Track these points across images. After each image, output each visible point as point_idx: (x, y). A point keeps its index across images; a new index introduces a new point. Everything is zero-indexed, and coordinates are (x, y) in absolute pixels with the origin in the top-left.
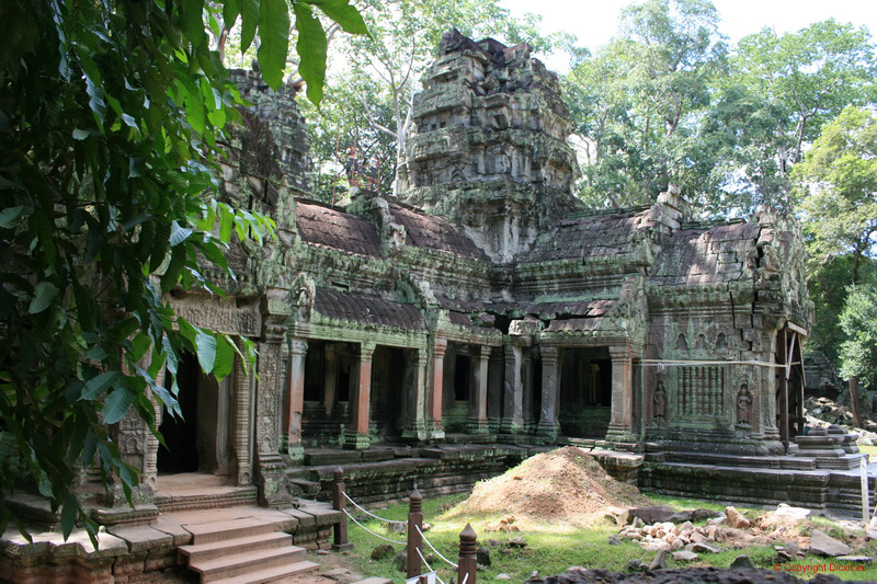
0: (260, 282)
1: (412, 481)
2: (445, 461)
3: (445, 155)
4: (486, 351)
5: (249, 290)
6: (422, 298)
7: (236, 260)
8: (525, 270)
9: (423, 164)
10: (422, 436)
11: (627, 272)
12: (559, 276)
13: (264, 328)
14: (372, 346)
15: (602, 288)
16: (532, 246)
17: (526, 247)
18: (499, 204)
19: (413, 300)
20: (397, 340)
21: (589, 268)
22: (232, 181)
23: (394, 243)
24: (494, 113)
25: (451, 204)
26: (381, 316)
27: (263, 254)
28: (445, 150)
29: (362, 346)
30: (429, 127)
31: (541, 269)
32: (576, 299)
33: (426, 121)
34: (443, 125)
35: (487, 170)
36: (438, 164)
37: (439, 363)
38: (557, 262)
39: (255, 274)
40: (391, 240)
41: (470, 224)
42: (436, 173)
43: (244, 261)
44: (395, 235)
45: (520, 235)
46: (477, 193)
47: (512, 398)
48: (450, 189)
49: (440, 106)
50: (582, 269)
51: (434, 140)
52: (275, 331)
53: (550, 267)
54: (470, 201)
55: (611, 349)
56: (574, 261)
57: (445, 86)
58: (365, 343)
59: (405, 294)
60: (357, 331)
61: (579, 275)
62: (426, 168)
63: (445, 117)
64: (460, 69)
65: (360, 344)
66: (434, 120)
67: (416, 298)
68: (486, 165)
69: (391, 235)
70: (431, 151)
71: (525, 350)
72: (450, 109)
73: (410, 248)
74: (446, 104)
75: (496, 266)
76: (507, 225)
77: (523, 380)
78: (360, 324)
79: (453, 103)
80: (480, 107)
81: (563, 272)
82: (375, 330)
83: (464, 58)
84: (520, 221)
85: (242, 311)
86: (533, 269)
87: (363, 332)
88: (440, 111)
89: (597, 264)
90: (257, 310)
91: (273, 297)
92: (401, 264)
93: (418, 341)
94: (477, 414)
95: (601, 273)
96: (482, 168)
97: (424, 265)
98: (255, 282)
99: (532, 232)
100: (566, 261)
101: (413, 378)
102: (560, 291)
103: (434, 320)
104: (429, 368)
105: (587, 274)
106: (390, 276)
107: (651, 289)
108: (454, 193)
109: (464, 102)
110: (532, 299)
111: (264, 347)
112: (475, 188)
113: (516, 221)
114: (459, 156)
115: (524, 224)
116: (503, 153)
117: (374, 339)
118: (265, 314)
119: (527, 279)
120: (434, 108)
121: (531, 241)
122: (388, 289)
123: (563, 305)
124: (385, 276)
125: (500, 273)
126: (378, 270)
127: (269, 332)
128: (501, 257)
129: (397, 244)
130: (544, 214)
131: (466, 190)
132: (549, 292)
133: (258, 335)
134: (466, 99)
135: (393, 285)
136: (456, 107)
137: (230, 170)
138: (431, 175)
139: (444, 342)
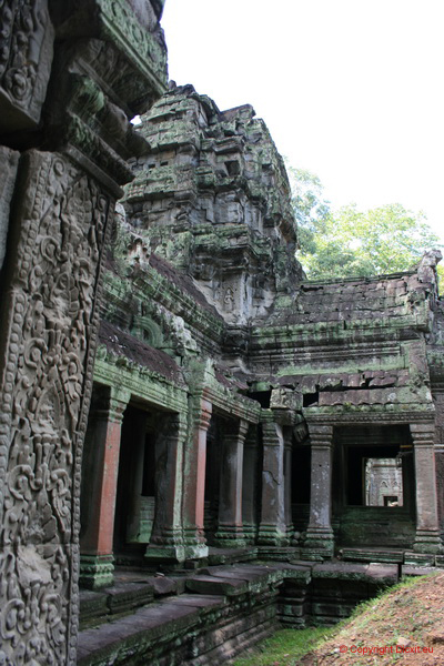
2: (231, 599)
3: (169, 196)
4: (243, 427)
6: (176, 340)
8: (267, 335)
9: (136, 206)
10: (180, 555)
11: (403, 338)
12: (312, 343)
14: (125, 396)
15: (370, 357)
16: (270, 309)
17: (262, 311)
18: (236, 254)
19: (162, 344)
20: (155, 393)
21: (353, 333)
23: (137, 259)
24: (226, 159)
25: (177, 249)
26: (134, 351)
28: (169, 189)
29: (113, 393)
30: (145, 167)
31: (289, 334)
32: (335, 371)
33: (140, 161)
34: (164, 163)
35: (216, 219)
36: (157, 206)
37: (203, 437)
38: (311, 326)
40: (133, 255)
41: (197, 277)
42: (154, 216)
44: (139, 248)
45: (255, 297)
46: (207, 240)
47: (274, 495)
48: (176, 232)
49: (164, 143)
50: (344, 334)
51: (155, 178)
53: (300, 332)
54: (201, 249)
55: (413, 427)
56: (335, 324)
57: (168, 124)
58: (118, 389)
59: (147, 334)
60: (106, 365)
61: (340, 342)
62: (141, 210)
63: (166, 157)
64: (185, 111)
65: (109, 388)
66: (152, 160)
67: (166, 340)
68: (216, 213)
69: (132, 247)
70: (150, 189)
71: (287, 430)
72: (174, 148)
73: (154, 272)
74: (171, 141)
75: (231, 328)
76: (242, 280)
77: (284, 473)
78: (110, 355)
79: (180, 140)
80: (210, 150)
81: (319, 337)
82: (129, 370)
83: (190, 100)
84: (255, 280)
86: (277, 334)
87: (114, 368)
88: (163, 149)
89: (366, 328)
92: (141, 293)
93: (178, 402)
94: (233, 518)
95: (370, 339)
96: (211, 215)
99: (268, 295)
100: (321, 324)
101: (168, 457)
102: (314, 360)
103: (199, 372)
104: (190, 445)
105: (350, 340)
106: (126, 306)
107: (434, 359)
108: (182, 235)
109: (193, 140)
110: (275, 371)
112: (208, 233)
113: (250, 279)
114: (187, 197)
115: (259, 285)
116: (237, 200)
117: (129, 385)
119: (268, 346)
121: (268, 303)
122: (122, 326)
124: (120, 304)
125: (236, 336)
126: (114, 293)
128: (237, 318)
129: (141, 261)
130: (283, 275)
131: (195, 234)
132: (297, 362)
134: (195, 136)
135: (128, 321)
136: (183, 144)
138: (147, 219)
139: (209, 407)
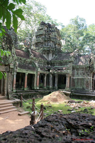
0: (9, 62)
1: (33, 96)
2: (39, 92)
3: (40, 42)
4: (46, 75)
5: (7, 64)
6: (36, 66)
7: (5, 59)
8: (53, 62)
9: (37, 44)
10: (35, 88)
11: (69, 62)
12: (58, 63)
13: (9, 70)
14: (27, 73)
15: (65, 65)
16: (54, 58)
17: (53, 58)
18: (49, 51)
19: (34, 66)
20: (32, 73)
21: (63, 62)
22: (4, 45)
23: (31, 57)
24: (49, 36)
25: (41, 50)
26: (29, 68)
27: (9, 58)
30: (38, 37)
31: (55, 62)
33: (37, 36)
34: (40, 37)
35: (47, 45)
36: (39, 44)
37: (38, 77)
38: (58, 61)
39: (8, 61)
41: (44, 54)
43: (6, 59)
45: (52, 56)
46: (45, 49)
47: (50, 82)
48: (41, 48)
50: (62, 62)
52: (11, 71)
54: (44, 50)
55: (66, 75)
56: (61, 60)
57: (41, 31)
59: (33, 65)
61: (62, 63)
63: (41, 36)
64: (43, 28)
65: (25, 73)
66: (39, 36)
68: (47, 44)
69: (31, 55)
70: (38, 41)
71: (52, 75)
72: (41, 35)
73: (34, 57)
74: (41, 34)
75: (48, 61)
76: (50, 54)
77: (52, 80)
79: (42, 34)
80: (46, 34)
82: (28, 71)
83: (44, 26)
85: (6, 67)
86: (54, 62)
87: (26, 71)
88: (40, 35)
89: (65, 61)
90: (8, 67)
91: (11, 65)
92: (33, 60)
93: (35, 73)
94: (44, 85)
95: (65, 63)
96: (46, 45)
97: (36, 60)
98: (8, 62)
99: (54, 55)
100: (59, 60)
101: (34, 79)
102: (58, 65)
103: (38, 69)
104: (37, 77)
105: (63, 63)
106: (31, 62)
107: (73, 65)
108: (42, 49)
109: (44, 34)
110: (54, 67)
111: (9, 73)
112: (45, 48)
113: (52, 54)
114: (43, 43)
116: (50, 42)
118: (10, 68)
120: (39, 34)
121: (54, 57)
122: (30, 64)
123: (59, 67)
124: (30, 62)
125: (49, 62)
126: (29, 61)
127: (10, 71)
128: (49, 59)
130: (56, 53)
131: (44, 48)
132: (57, 65)
133: (8, 71)
134: (44, 33)
135: (31, 63)
137: (4, 43)
138: (38, 46)
139: (39, 73)
